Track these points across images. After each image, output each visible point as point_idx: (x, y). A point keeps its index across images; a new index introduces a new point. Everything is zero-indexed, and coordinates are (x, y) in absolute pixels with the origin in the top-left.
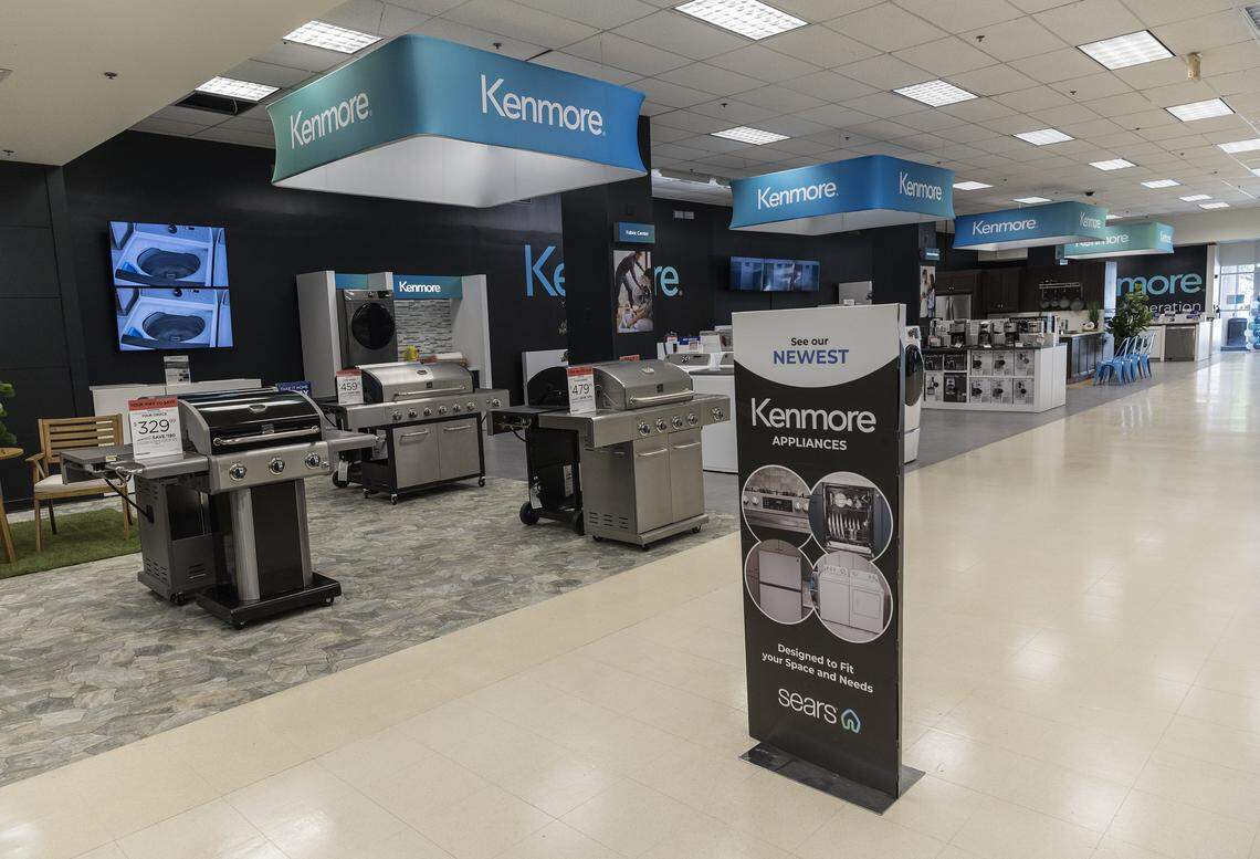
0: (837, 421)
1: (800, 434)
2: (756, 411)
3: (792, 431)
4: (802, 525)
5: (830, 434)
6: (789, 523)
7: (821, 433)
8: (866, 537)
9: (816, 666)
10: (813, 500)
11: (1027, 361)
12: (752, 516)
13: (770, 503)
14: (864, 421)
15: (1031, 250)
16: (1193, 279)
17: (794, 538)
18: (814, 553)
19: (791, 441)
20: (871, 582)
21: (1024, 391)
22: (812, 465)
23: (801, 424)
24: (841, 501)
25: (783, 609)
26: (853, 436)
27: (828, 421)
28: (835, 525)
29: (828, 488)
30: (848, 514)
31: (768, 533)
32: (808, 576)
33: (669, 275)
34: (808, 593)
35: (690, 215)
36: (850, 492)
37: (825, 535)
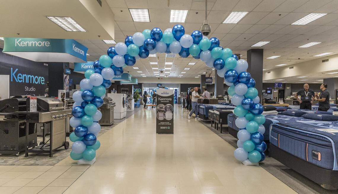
0: (168, 99)
1: (164, 101)
2: (159, 99)
3: (163, 101)
4: (164, 110)
5: (167, 101)
6: (162, 110)
7: (166, 101)
8: (171, 110)
9: (165, 123)
10: (165, 107)
11: (130, 102)
12: (158, 109)
13: (160, 108)
14: (171, 99)
15: (115, 81)
16: (140, 90)
17: (163, 111)
18: (165, 112)
19: (163, 102)
20: (171, 114)
21: (129, 107)
22: (165, 104)
23: (164, 100)
24: (168, 107)
25: (161, 118)
26: (169, 101)
27: (167, 99)
28: (167, 109)
29: (167, 106)
30: (169, 108)
31: (159, 111)
32: (164, 115)
33: (43, 79)
34: (164, 116)
35: (47, 65)
36: (169, 106)
37: (166, 110)
